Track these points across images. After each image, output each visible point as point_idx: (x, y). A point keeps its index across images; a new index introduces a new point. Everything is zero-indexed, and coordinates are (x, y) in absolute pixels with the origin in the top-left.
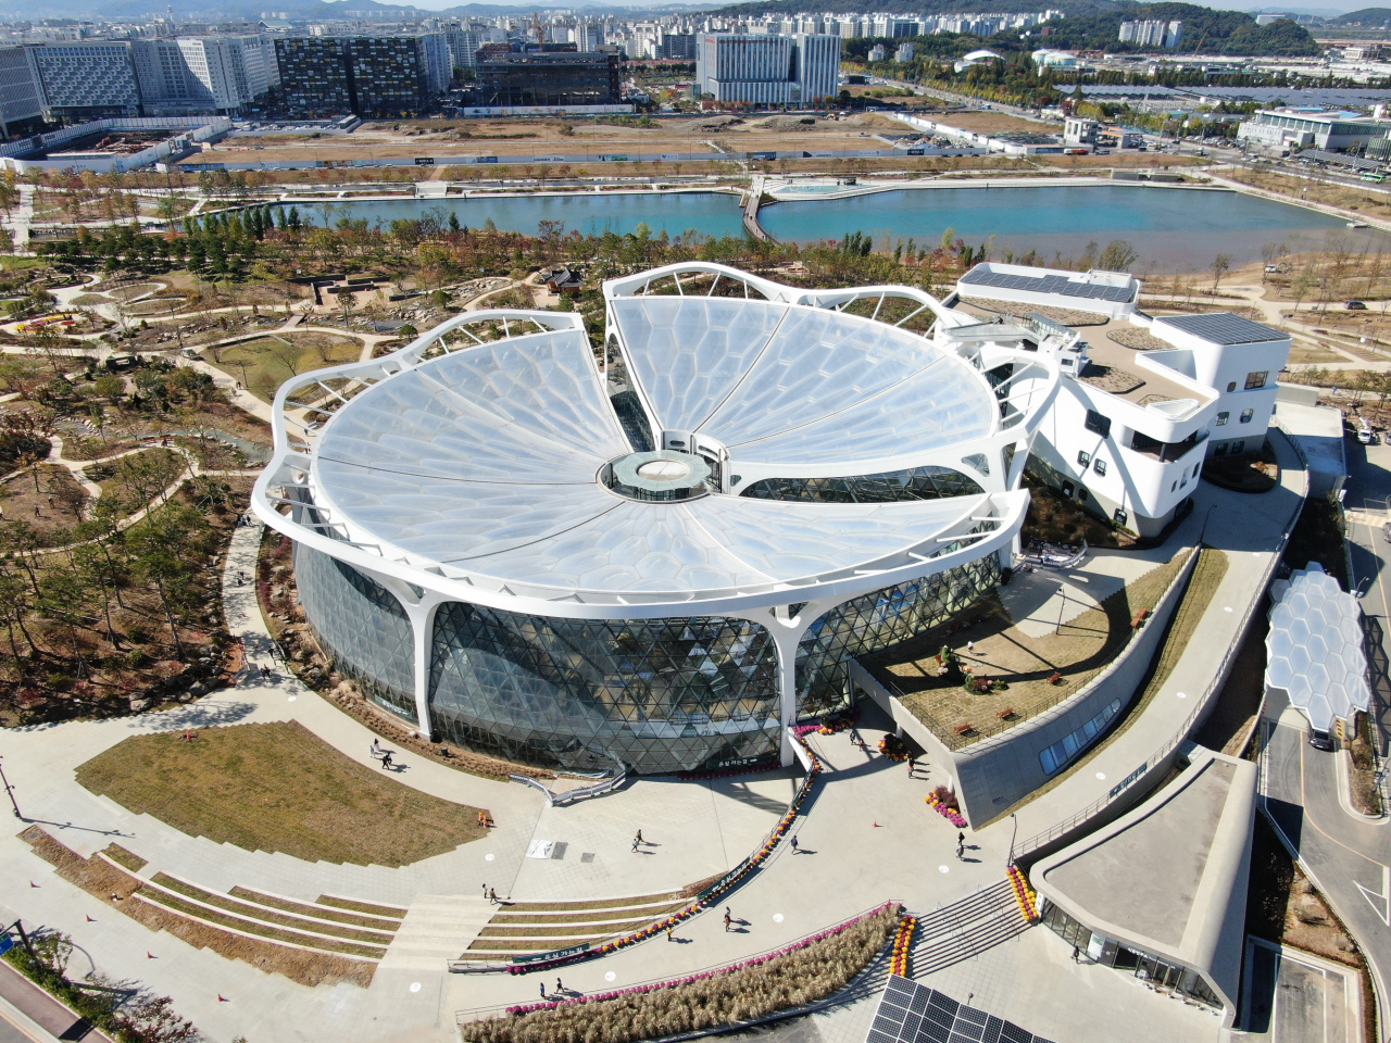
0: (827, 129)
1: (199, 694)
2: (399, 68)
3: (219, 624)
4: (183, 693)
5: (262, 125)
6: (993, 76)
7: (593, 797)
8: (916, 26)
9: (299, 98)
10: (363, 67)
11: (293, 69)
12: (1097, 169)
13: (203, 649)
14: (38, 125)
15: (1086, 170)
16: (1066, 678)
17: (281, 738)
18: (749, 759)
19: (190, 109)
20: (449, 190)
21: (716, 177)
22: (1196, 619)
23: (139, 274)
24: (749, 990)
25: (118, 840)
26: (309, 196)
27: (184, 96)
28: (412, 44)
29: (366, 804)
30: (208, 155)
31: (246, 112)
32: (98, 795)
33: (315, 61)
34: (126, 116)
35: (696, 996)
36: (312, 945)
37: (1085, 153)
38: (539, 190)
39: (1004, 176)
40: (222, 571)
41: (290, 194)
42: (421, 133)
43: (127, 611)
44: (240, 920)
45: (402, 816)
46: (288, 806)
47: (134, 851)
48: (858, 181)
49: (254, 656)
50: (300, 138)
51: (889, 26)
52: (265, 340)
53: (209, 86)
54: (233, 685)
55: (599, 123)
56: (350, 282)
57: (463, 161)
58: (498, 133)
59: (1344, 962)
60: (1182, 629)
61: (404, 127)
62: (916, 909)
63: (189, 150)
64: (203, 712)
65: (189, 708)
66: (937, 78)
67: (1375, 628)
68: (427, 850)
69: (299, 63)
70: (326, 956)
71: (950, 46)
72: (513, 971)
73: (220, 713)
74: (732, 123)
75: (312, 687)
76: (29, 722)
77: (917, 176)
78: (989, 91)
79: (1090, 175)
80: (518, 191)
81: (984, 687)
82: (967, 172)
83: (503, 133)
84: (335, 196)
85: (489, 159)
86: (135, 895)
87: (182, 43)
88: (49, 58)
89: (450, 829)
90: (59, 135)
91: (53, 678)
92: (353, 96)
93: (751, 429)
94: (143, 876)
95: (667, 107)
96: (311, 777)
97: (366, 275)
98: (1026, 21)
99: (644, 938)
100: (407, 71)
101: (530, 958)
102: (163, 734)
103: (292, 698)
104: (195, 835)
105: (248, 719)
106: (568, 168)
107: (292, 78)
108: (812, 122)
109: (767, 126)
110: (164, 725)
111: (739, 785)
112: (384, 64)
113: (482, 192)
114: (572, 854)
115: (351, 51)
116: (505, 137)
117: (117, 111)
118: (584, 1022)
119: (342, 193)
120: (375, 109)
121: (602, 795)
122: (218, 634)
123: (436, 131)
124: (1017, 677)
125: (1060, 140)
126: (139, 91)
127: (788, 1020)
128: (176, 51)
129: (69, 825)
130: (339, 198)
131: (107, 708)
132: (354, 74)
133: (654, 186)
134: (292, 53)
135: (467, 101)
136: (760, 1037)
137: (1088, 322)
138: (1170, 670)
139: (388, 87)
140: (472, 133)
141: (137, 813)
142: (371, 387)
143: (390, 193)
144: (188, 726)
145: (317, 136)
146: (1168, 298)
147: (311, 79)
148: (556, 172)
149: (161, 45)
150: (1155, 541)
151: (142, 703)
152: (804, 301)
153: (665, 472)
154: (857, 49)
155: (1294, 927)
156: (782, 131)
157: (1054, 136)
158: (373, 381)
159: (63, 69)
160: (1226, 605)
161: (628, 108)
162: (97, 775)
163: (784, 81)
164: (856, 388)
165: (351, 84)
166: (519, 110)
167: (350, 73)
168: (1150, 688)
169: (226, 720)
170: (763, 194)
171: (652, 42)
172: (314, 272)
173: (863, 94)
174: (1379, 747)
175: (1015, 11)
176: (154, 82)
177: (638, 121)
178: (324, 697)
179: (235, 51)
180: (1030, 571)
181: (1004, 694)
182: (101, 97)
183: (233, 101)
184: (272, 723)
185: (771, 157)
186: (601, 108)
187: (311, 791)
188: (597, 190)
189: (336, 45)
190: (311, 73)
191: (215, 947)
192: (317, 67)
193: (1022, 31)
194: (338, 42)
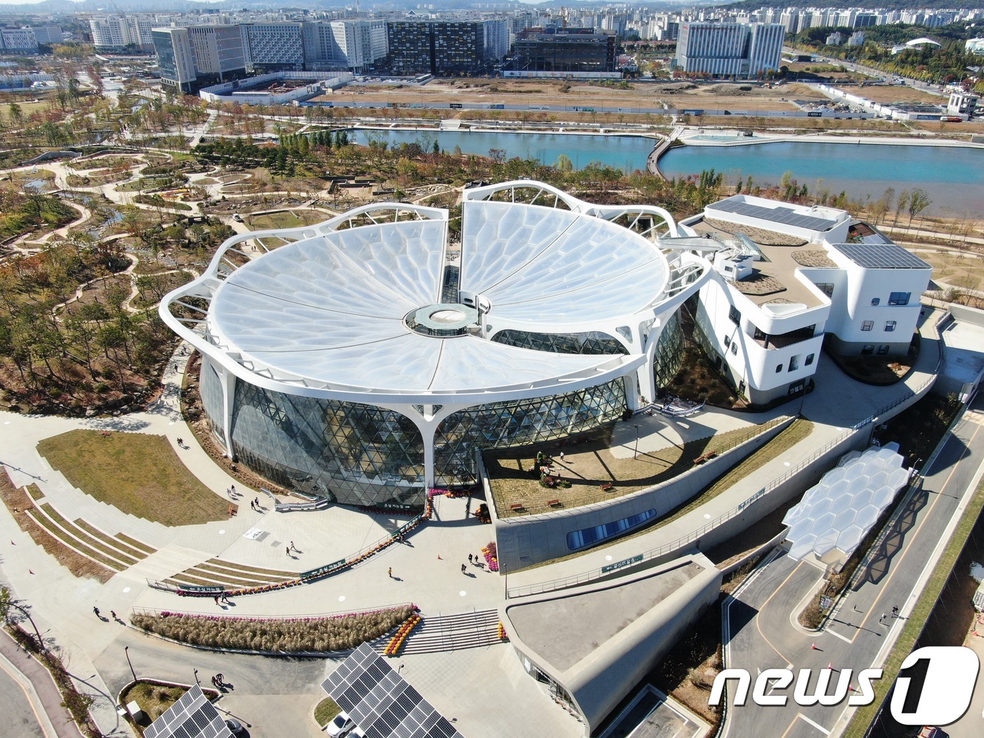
0: (758, 94)
1: (125, 412)
2: (465, 43)
3: (159, 375)
4: (117, 411)
5: (372, 79)
6: (919, 58)
7: (302, 510)
8: (874, 18)
9: (400, 61)
10: (441, 41)
11: (398, 42)
12: (961, 134)
13: (140, 388)
14: (242, 74)
15: (949, 134)
16: (617, 488)
17: (152, 444)
18: (404, 506)
19: (332, 67)
20: (461, 126)
21: (649, 126)
22: (757, 466)
23: (240, 168)
24: (292, 634)
25: (37, 482)
26: (373, 125)
27: (330, 58)
28: (476, 27)
29: (173, 489)
30: (328, 96)
31: (367, 71)
32: (42, 456)
33: (411, 37)
34: (295, 70)
35: (261, 630)
36: (93, 556)
37: (959, 121)
38: (521, 129)
39: (877, 135)
40: (177, 346)
41: (362, 123)
42: (467, 87)
43: (109, 360)
44: (68, 536)
45: (189, 499)
46: (132, 482)
47: (42, 490)
48: (755, 134)
49: (166, 396)
50: (389, 88)
51: (852, 18)
52: (285, 213)
53: (345, 52)
54: (145, 411)
55: (591, 84)
56: (356, 181)
57: (481, 107)
58: (517, 89)
59: (705, 718)
60: (741, 472)
61: (458, 83)
62: (425, 613)
63: (319, 92)
64: (121, 423)
65: (116, 419)
66: (870, 58)
67: (922, 500)
68: (192, 520)
69: (402, 38)
70: (95, 563)
71: (899, 33)
72: (179, 593)
73: (130, 425)
74: (688, 88)
75: (186, 419)
76: (33, 412)
77: (805, 132)
78: (908, 70)
79: (952, 138)
80: (507, 129)
81: (552, 483)
82: (846, 131)
83: (520, 89)
84: (388, 126)
85: (498, 107)
86: (27, 511)
87: (333, 24)
88: (255, 32)
89: (210, 512)
90: (250, 81)
91: (54, 390)
92: (433, 62)
93: (515, 296)
94: (38, 504)
95: (648, 74)
96: (155, 468)
97: (368, 177)
98: (976, 15)
99: (259, 592)
100: (469, 45)
101: (188, 587)
102: (94, 431)
103: (172, 423)
104: (76, 487)
105: (142, 431)
106: (545, 114)
107: (396, 48)
108: (749, 89)
109: (713, 91)
110: (97, 426)
111: (393, 521)
112: (455, 40)
113: (483, 128)
114: (269, 541)
115: (435, 31)
116: (520, 92)
117: (290, 67)
118: (192, 628)
119: (393, 124)
120: (446, 69)
121: (309, 510)
122: (154, 381)
123: (477, 86)
124: (583, 481)
125: (944, 109)
126: (304, 55)
127: (310, 658)
128: (329, 29)
129: (19, 469)
130: (390, 128)
131: (74, 412)
132: (435, 47)
133: (602, 130)
134: (398, 32)
135: (510, 67)
136: (288, 663)
137: (787, 243)
138: (711, 498)
139: (456, 55)
140: (499, 89)
141: (55, 470)
142: (290, 244)
143: (423, 126)
144: (109, 429)
145: (401, 87)
146: (946, 237)
147: (408, 49)
148: (535, 117)
149: (321, 25)
150: (760, 408)
151: (92, 412)
152: (592, 213)
153: (448, 318)
154: (817, 37)
155: (686, 688)
156: (722, 95)
157: (940, 107)
158: (292, 241)
159: (262, 40)
160: (787, 461)
161: (618, 75)
162: (48, 448)
163: (738, 58)
164: (596, 276)
165: (433, 53)
166: (541, 73)
167: (433, 46)
168: (687, 507)
169: (131, 430)
170: (677, 139)
171: (660, 27)
172: (338, 173)
173: (804, 70)
174: (855, 584)
175: (971, 8)
176: (314, 49)
177: (618, 84)
178: (189, 426)
179: (365, 30)
180: (650, 414)
181: (566, 490)
182: (282, 58)
183: (358, 62)
184: (153, 435)
185: (699, 113)
186: (598, 74)
187: (149, 475)
188: (561, 132)
189: (426, 27)
190: (408, 45)
191: (45, 546)
192: (412, 42)
193: (969, 23)
194: (427, 25)
